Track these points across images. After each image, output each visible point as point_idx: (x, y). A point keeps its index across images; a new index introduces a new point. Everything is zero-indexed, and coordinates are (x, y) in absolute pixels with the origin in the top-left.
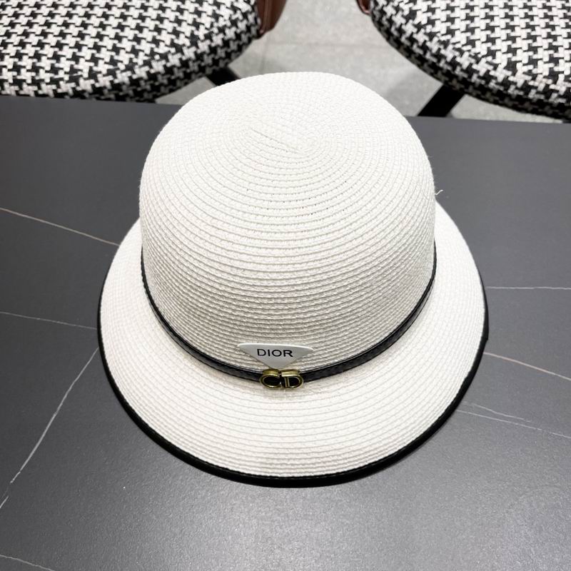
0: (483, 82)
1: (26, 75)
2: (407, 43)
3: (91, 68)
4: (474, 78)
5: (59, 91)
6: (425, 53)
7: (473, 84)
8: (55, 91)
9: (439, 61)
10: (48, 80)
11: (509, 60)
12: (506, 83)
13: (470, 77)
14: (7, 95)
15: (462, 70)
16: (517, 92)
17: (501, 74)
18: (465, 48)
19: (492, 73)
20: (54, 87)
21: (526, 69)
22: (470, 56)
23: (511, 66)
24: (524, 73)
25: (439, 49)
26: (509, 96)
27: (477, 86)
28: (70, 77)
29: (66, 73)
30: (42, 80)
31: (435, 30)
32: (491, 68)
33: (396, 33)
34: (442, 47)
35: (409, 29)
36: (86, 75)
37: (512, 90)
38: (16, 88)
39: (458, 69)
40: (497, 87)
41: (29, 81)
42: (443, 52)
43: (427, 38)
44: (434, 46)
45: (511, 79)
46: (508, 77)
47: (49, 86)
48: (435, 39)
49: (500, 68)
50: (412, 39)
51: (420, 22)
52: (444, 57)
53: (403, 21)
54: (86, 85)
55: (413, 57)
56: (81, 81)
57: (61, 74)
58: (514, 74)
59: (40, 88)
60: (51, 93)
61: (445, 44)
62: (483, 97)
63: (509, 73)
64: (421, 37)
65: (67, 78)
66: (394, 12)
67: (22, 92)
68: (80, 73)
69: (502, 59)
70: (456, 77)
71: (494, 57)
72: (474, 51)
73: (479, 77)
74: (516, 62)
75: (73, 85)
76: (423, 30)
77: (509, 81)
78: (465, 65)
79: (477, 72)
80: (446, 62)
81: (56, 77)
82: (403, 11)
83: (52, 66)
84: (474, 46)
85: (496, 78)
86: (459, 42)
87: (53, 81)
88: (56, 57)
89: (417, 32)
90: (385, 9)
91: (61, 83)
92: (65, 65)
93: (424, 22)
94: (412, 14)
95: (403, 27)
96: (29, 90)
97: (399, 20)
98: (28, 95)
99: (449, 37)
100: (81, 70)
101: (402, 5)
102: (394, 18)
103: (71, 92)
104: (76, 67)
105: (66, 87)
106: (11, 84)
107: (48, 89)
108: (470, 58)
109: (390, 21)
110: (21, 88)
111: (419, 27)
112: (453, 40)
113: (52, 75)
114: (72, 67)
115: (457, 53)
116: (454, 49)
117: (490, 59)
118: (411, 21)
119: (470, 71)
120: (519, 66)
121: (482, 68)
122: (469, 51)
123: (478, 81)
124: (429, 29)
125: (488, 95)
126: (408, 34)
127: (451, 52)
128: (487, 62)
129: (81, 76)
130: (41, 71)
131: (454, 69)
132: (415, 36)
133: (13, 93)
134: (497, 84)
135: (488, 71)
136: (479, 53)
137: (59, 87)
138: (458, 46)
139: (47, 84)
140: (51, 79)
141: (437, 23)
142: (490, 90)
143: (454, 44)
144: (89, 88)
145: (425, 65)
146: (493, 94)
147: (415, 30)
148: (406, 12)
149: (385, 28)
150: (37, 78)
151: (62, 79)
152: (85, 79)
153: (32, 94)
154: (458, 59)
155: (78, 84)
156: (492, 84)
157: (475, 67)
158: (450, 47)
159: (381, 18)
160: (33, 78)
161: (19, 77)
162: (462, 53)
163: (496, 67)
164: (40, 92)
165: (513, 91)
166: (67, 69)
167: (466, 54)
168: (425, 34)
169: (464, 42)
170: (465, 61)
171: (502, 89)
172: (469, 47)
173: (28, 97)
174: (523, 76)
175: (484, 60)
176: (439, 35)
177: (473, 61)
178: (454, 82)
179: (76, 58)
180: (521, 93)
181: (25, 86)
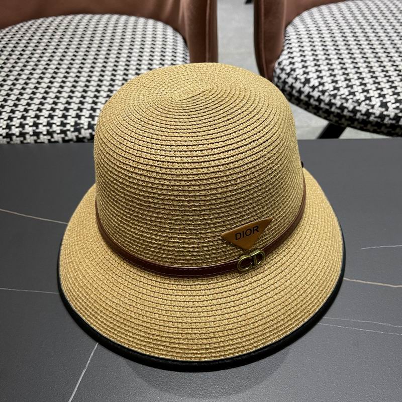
0: (365, 117)
1: (43, 129)
2: (306, 99)
3: (89, 123)
4: (358, 115)
5: (67, 138)
6: (320, 104)
7: (358, 120)
8: (63, 139)
9: (331, 108)
10: (59, 131)
11: (381, 101)
12: (382, 116)
13: (355, 115)
14: (28, 143)
15: (349, 111)
16: (390, 122)
17: (377, 111)
18: (348, 97)
19: (371, 111)
20: (63, 136)
21: (394, 106)
22: (353, 101)
23: (384, 105)
24: (394, 108)
25: (330, 100)
26: (385, 125)
27: (360, 121)
28: (74, 129)
29: (72, 126)
30: (54, 132)
31: (325, 88)
32: (369, 107)
33: (296, 94)
34: (332, 98)
35: (307, 89)
36: (86, 127)
37: (386, 121)
38: (35, 138)
39: (346, 111)
40: (376, 119)
41: (45, 133)
42: (333, 101)
43: (320, 94)
44: (326, 98)
45: (385, 113)
46: (383, 112)
47: (59, 135)
48: (327, 94)
49: (376, 107)
50: (309, 96)
51: (313, 85)
52: (334, 104)
53: (302, 85)
54: (86, 133)
55: (310, 108)
56: (83, 131)
57: (68, 127)
58: (387, 110)
59: (52, 137)
60: (60, 140)
61: (335, 96)
62: (365, 128)
63: (383, 110)
64: (316, 94)
65: (72, 129)
66: (294, 81)
67: (39, 141)
68: (81, 126)
69: (376, 102)
70: (344, 116)
71: (370, 101)
72: (355, 98)
73: (362, 114)
74: (387, 102)
75: (76, 134)
76: (316, 90)
77: (384, 115)
78: (351, 107)
79: (360, 111)
80: (337, 108)
81: (65, 129)
82: (300, 79)
83: (62, 122)
84: (355, 95)
85: (374, 114)
86: (343, 94)
87: (62, 132)
88: (65, 117)
89: (313, 91)
90: (287, 80)
91: (68, 133)
92: (71, 121)
93: (317, 84)
94: (307, 81)
95: (302, 89)
96: (44, 139)
97: (298, 85)
98: (43, 143)
99: (336, 92)
100: (82, 124)
101: (298, 76)
102: (294, 85)
103: (75, 138)
104: (79, 122)
105: (71, 135)
106: (31, 136)
107: (58, 137)
108: (353, 103)
109: (292, 87)
110: (38, 138)
111: (313, 88)
112: (339, 93)
113: (61, 128)
114: (76, 122)
115: (344, 101)
116: (341, 98)
117: (367, 102)
118: (307, 85)
119: (354, 111)
120: (389, 104)
121: (363, 108)
122: (352, 99)
123: (361, 117)
124: (321, 88)
125: (369, 126)
126: (306, 93)
127: (339, 100)
128: (366, 104)
129: (83, 127)
130: (54, 126)
131: (343, 111)
132: (311, 94)
133: (33, 142)
134: (376, 117)
135: (368, 110)
136: (359, 99)
137: (66, 135)
138: (343, 96)
139: (58, 134)
140: (61, 130)
141: (326, 84)
142: (370, 122)
143: (340, 95)
144: (88, 135)
145: (321, 112)
146: (373, 126)
147: (311, 90)
148: (303, 80)
149: (288, 92)
150: (51, 130)
151: (69, 130)
152: (86, 129)
153: (46, 141)
154: (345, 105)
155: (80, 133)
156: (372, 118)
157: (358, 108)
158: (338, 97)
159: (284, 87)
160: (48, 131)
161: (37, 131)
162: (347, 100)
163: (373, 107)
164: (53, 140)
165: (388, 121)
166: (73, 124)
167: (350, 101)
168: (319, 91)
169: (347, 93)
170: (350, 105)
171: (379, 120)
172: (351, 96)
173: (43, 144)
174: (394, 110)
175: (363, 103)
176: (328, 91)
177: (356, 104)
178: (343, 120)
179: (79, 117)
180: (394, 122)
181: (41, 136)
